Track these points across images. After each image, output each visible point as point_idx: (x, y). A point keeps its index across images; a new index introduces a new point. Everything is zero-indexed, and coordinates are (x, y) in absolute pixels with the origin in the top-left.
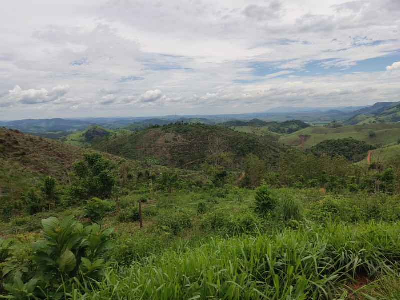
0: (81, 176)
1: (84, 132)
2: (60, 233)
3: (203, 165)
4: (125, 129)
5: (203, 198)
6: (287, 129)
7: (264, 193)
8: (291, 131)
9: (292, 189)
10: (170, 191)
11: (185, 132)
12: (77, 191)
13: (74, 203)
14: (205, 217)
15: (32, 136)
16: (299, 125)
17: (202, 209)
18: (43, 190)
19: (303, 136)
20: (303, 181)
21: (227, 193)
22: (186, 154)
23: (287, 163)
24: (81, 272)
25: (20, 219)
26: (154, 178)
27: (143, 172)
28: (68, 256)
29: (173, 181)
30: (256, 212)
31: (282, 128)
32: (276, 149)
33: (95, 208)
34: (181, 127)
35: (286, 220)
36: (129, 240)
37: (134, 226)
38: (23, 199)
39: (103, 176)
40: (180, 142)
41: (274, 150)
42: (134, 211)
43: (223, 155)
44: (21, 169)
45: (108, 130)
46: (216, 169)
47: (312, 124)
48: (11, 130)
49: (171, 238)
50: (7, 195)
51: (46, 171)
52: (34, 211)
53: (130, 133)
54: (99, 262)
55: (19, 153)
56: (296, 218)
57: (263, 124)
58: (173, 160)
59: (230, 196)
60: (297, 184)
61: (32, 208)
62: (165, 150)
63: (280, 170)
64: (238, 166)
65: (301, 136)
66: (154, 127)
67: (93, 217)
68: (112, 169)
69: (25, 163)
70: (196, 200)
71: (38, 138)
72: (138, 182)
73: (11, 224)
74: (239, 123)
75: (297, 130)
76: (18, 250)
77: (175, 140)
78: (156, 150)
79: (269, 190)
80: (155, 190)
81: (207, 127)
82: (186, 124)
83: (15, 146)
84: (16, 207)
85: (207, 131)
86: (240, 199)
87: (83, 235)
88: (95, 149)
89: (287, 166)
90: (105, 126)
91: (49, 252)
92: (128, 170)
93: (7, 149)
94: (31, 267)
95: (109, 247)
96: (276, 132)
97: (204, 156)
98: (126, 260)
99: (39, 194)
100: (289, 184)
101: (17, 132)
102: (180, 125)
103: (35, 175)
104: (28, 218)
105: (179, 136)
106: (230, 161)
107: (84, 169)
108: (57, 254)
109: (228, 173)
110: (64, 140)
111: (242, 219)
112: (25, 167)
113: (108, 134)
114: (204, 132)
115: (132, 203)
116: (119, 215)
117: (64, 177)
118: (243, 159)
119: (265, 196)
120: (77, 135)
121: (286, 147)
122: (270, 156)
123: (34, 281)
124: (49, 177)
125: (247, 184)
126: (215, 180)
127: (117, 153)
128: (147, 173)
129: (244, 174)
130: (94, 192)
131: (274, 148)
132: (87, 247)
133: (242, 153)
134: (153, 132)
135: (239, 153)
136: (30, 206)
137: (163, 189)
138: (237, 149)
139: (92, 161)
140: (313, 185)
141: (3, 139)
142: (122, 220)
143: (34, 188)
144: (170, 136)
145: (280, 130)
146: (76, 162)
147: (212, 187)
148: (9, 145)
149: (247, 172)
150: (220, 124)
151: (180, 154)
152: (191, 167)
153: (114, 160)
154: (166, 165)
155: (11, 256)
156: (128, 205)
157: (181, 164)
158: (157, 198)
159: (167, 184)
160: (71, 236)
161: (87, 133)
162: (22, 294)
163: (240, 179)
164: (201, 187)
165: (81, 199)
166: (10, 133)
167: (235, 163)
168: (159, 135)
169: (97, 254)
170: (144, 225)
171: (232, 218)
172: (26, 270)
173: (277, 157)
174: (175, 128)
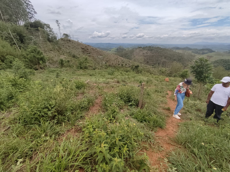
6: (201, 52)
8: (203, 54)
11: (152, 50)
15: (93, 48)
16: (209, 51)
19: (209, 56)
31: (199, 52)
34: (150, 48)
40: (148, 54)
45: (125, 48)
47: (216, 51)
55: (88, 53)
57: (189, 49)
58: (144, 61)
62: (142, 57)
66: (140, 48)
69: (90, 56)
71: (95, 48)
74: (178, 48)
75: (207, 53)
78: (139, 57)
81: (162, 49)
82: (153, 47)
83: (87, 51)
85: (161, 50)
96: (195, 53)
101: (89, 46)
103: (92, 60)
105: (149, 52)
112: (89, 58)
114: (160, 51)
120: (114, 49)
141: (84, 48)
144: (145, 51)
145: (197, 52)
148: (86, 50)
150: (169, 48)
151: (147, 59)
157: (147, 63)
166: (87, 46)
174: (148, 48)
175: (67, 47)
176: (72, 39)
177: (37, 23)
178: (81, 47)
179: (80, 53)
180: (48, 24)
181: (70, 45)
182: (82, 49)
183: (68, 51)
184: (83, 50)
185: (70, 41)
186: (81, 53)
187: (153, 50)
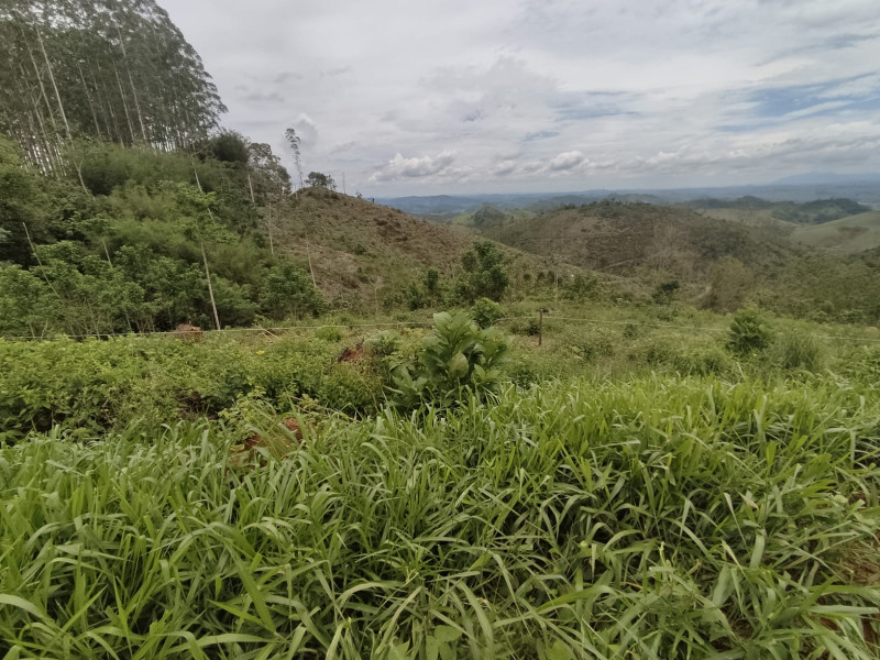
0: (469, 270)
1: (473, 214)
2: (452, 332)
3: (638, 269)
4: (527, 210)
5: (634, 317)
6: (813, 215)
7: (749, 320)
8: (821, 220)
9: (802, 322)
10: (582, 302)
11: (615, 215)
12: (463, 288)
13: (458, 303)
14: (635, 345)
15: (414, 218)
16: (843, 208)
17: (630, 333)
18: (425, 284)
19: (848, 229)
20: (828, 310)
21: (675, 314)
22: (612, 250)
23: (800, 275)
24: (474, 380)
25: (401, 314)
26: (560, 281)
27: (546, 271)
28: (460, 360)
29: (588, 288)
30: (727, 347)
31: (802, 213)
32: (782, 251)
33: (484, 311)
34: (610, 207)
35: (787, 367)
36: (526, 357)
37: (532, 342)
38: (404, 292)
39: (495, 272)
40: (604, 232)
41: (776, 252)
42: (531, 323)
43: (676, 254)
44: (402, 256)
45: (503, 212)
46: (661, 276)
47: (875, 207)
48: (393, 209)
49: (581, 363)
50: (388, 285)
51: (428, 262)
52: (415, 306)
53: (531, 215)
54: (494, 373)
55: (400, 237)
56: (809, 368)
57: (762, 204)
58: (590, 258)
59: (679, 319)
60: (816, 315)
61: (413, 303)
62: (580, 242)
63: (782, 286)
64: (700, 274)
65: (843, 229)
66: (567, 208)
67: (483, 321)
68: (506, 263)
69: (407, 249)
70: (622, 319)
71: (421, 220)
72: (537, 285)
73: (391, 318)
74: (714, 203)
75: (836, 218)
76: (405, 344)
77: (597, 227)
78: (566, 242)
79: (760, 317)
80: (560, 299)
81: (654, 209)
82: (619, 204)
83: (397, 229)
84: (397, 301)
85: (653, 215)
86: (698, 325)
87: (477, 338)
88: (485, 237)
89: (798, 282)
90: (499, 205)
91: (439, 352)
92: (525, 267)
93: (389, 232)
94: (417, 365)
95: (506, 359)
96: (788, 219)
97: (642, 255)
98: (521, 379)
99: (420, 287)
100: (799, 312)
101: (399, 211)
102: (608, 204)
103: (416, 264)
104: (409, 314)
105: (605, 222)
106: (688, 265)
107: (473, 260)
108: (448, 355)
109: (680, 283)
110: (449, 223)
111: (703, 355)
112: (406, 255)
113: (502, 217)
114: (647, 216)
115: (529, 311)
116: (511, 324)
117: (448, 269)
118: (711, 263)
119: (751, 325)
120: (464, 217)
121: (804, 248)
122: (767, 261)
123: (422, 380)
124: (433, 268)
125: (712, 304)
126: (656, 292)
127: (513, 244)
128: (550, 273)
129: (708, 288)
130: (482, 291)
131: (777, 248)
132: (481, 353)
133: (711, 253)
134: (564, 216)
135: (705, 254)
136: (410, 300)
137: (572, 298)
138: (703, 247)
139: (482, 251)
140: (851, 319)
141: (385, 220)
142: (514, 331)
143: (416, 281)
144: (589, 222)
145: (797, 216)
146: (463, 251)
147: (649, 303)
148: (391, 228)
149: (714, 285)
150: (677, 204)
151: (602, 249)
152: (616, 270)
153: (508, 251)
154: (579, 265)
155: (397, 350)
156: (522, 313)
157: (603, 264)
158: (563, 310)
159: (580, 291)
160: (464, 337)
161: (476, 216)
162: (411, 391)
163: (701, 296)
164: (630, 300)
165: (466, 298)
166: (392, 212)
167: (695, 269)
168: (574, 219)
169: (492, 364)
170: (543, 342)
171: (684, 351)
172: (412, 368)
173: (782, 265)
174: (600, 209)
175: (331, 219)
176: (339, 190)
177: (228, 143)
178: (376, 216)
179: (374, 240)
180: (264, 145)
181: (339, 213)
182: (381, 224)
183: (337, 235)
184: (382, 228)
185: (335, 197)
186: (377, 240)
187: (621, 214)
